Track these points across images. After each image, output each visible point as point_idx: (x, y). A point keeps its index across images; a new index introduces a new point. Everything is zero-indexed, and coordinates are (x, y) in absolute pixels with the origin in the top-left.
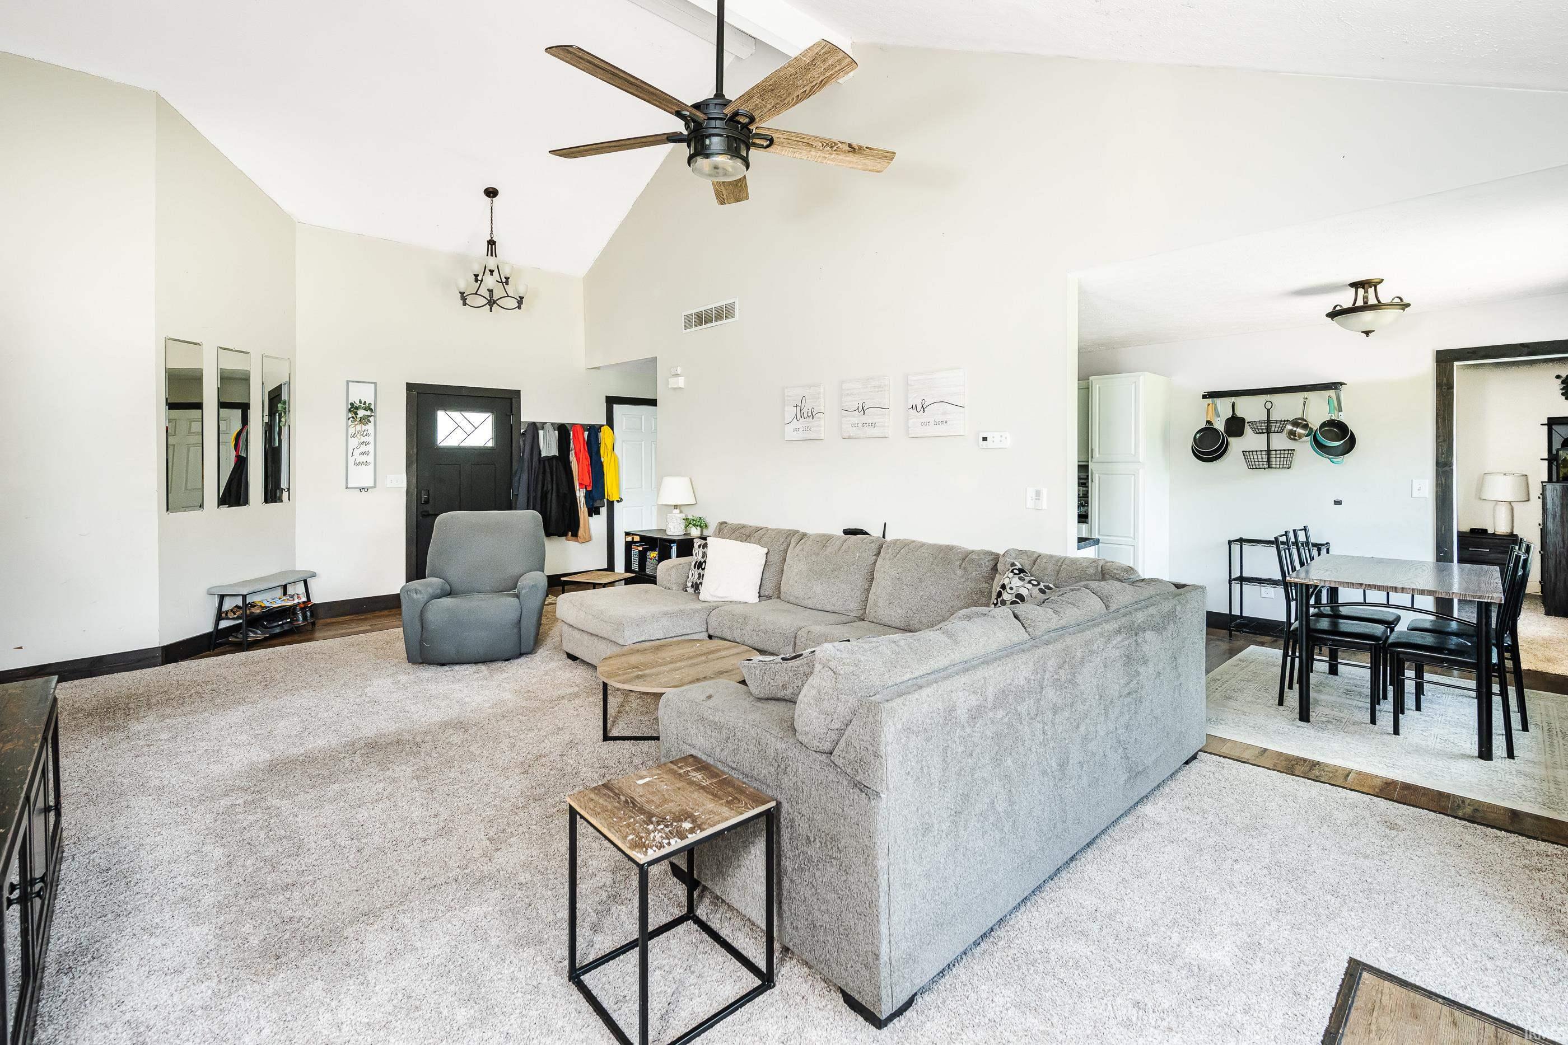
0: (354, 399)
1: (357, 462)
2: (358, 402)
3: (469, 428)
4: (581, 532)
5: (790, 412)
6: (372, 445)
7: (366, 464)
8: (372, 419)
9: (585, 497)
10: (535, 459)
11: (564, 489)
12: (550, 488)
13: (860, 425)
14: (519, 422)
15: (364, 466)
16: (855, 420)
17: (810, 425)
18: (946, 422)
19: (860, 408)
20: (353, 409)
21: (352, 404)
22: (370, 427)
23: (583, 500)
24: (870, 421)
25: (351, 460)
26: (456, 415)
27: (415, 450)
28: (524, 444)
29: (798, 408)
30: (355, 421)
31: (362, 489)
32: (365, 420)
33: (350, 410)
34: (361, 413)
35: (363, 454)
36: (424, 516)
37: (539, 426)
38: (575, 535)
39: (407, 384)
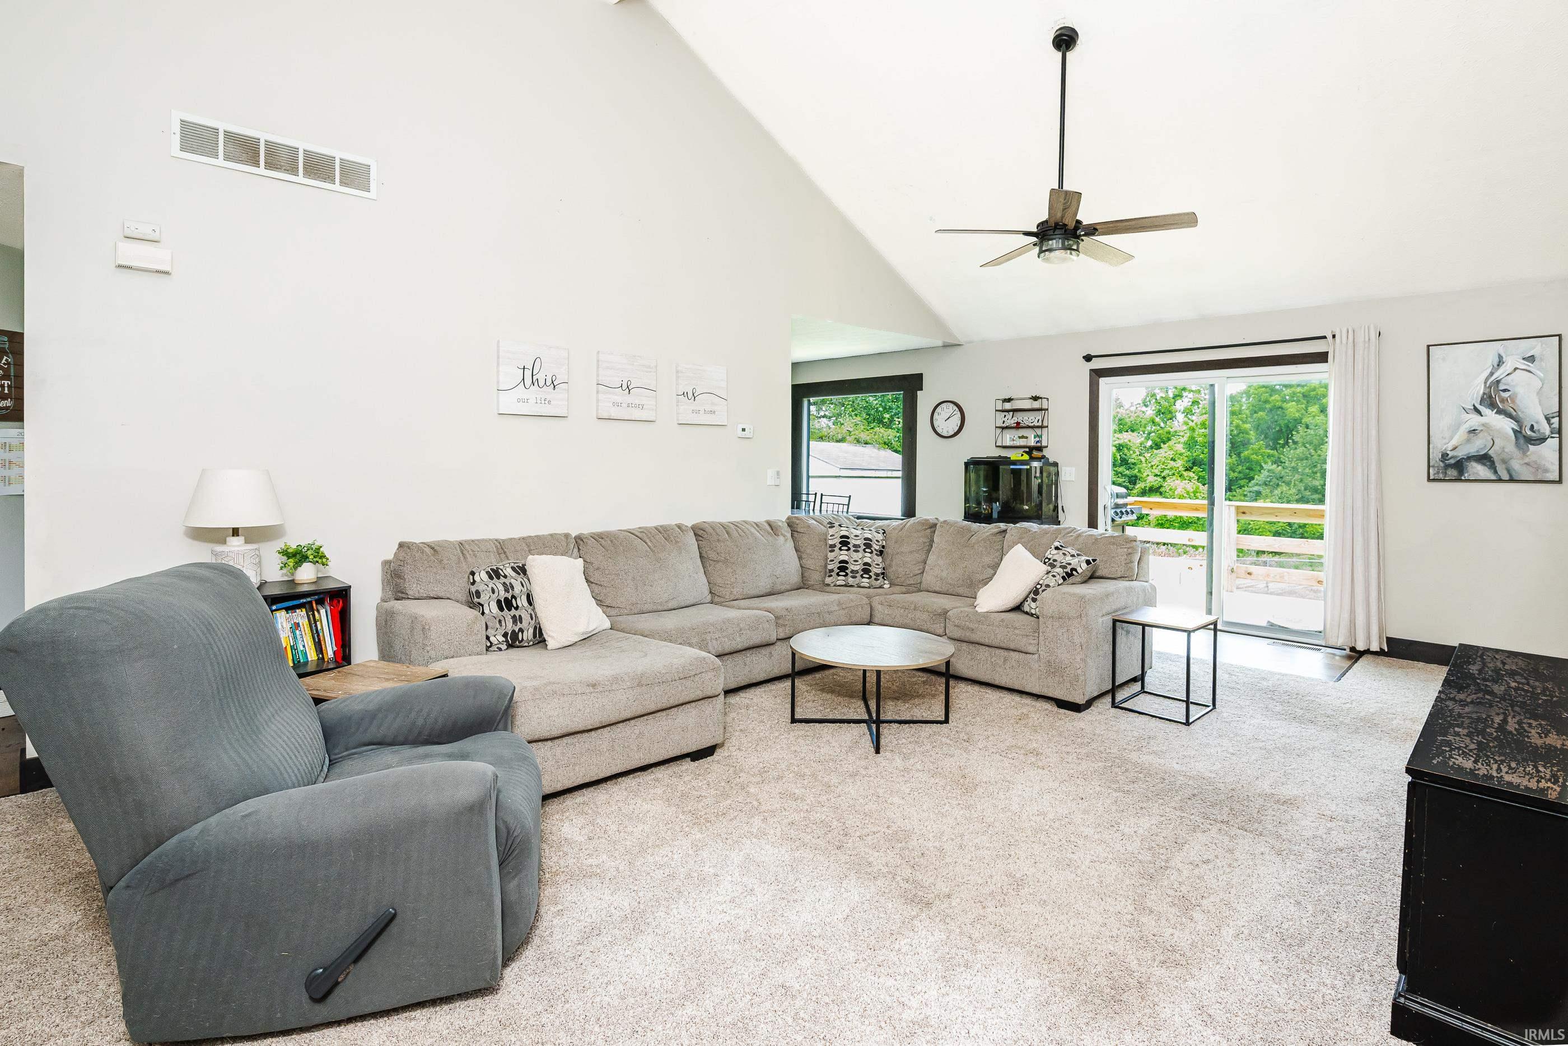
5: (511, 375)
13: (624, 405)
16: (618, 399)
17: (548, 397)
18: (714, 412)
19: (625, 387)
24: (637, 402)
29: (528, 373)
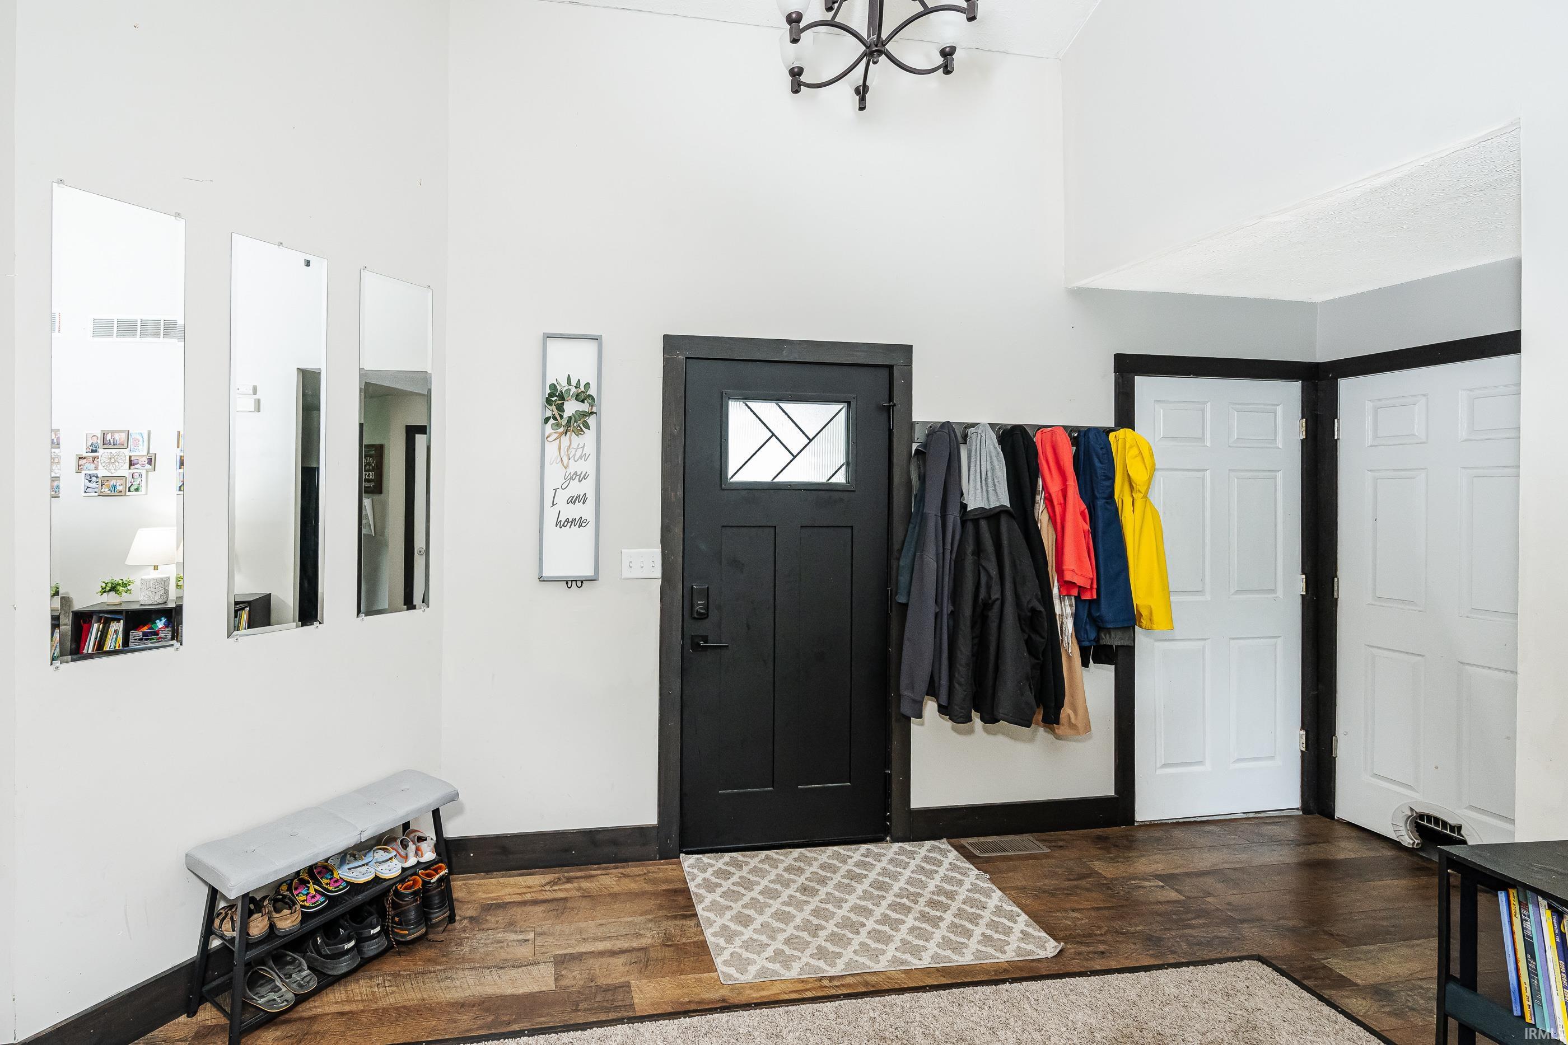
0: (557, 375)
1: (563, 518)
2: (564, 383)
3: (797, 442)
4: (1066, 711)
6: (591, 480)
7: (580, 523)
8: (591, 421)
9: (1076, 616)
10: (954, 515)
11: (1031, 599)
12: (996, 595)
14: (912, 425)
15: (575, 529)
20: (555, 398)
21: (553, 387)
22: (589, 436)
23: (1069, 625)
25: (550, 516)
26: (767, 409)
27: (680, 493)
28: (922, 478)
30: (559, 425)
31: (570, 582)
32: (577, 424)
33: (549, 401)
34: (571, 407)
35: (573, 500)
36: (696, 646)
37: (959, 432)
38: (1052, 719)
39: (666, 337)
